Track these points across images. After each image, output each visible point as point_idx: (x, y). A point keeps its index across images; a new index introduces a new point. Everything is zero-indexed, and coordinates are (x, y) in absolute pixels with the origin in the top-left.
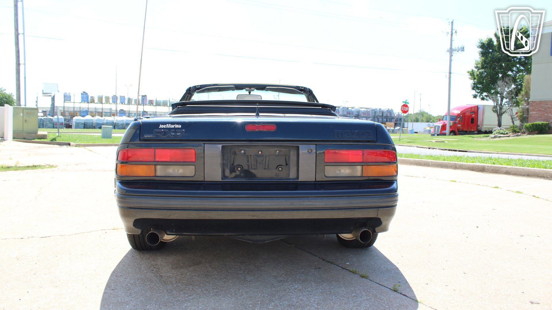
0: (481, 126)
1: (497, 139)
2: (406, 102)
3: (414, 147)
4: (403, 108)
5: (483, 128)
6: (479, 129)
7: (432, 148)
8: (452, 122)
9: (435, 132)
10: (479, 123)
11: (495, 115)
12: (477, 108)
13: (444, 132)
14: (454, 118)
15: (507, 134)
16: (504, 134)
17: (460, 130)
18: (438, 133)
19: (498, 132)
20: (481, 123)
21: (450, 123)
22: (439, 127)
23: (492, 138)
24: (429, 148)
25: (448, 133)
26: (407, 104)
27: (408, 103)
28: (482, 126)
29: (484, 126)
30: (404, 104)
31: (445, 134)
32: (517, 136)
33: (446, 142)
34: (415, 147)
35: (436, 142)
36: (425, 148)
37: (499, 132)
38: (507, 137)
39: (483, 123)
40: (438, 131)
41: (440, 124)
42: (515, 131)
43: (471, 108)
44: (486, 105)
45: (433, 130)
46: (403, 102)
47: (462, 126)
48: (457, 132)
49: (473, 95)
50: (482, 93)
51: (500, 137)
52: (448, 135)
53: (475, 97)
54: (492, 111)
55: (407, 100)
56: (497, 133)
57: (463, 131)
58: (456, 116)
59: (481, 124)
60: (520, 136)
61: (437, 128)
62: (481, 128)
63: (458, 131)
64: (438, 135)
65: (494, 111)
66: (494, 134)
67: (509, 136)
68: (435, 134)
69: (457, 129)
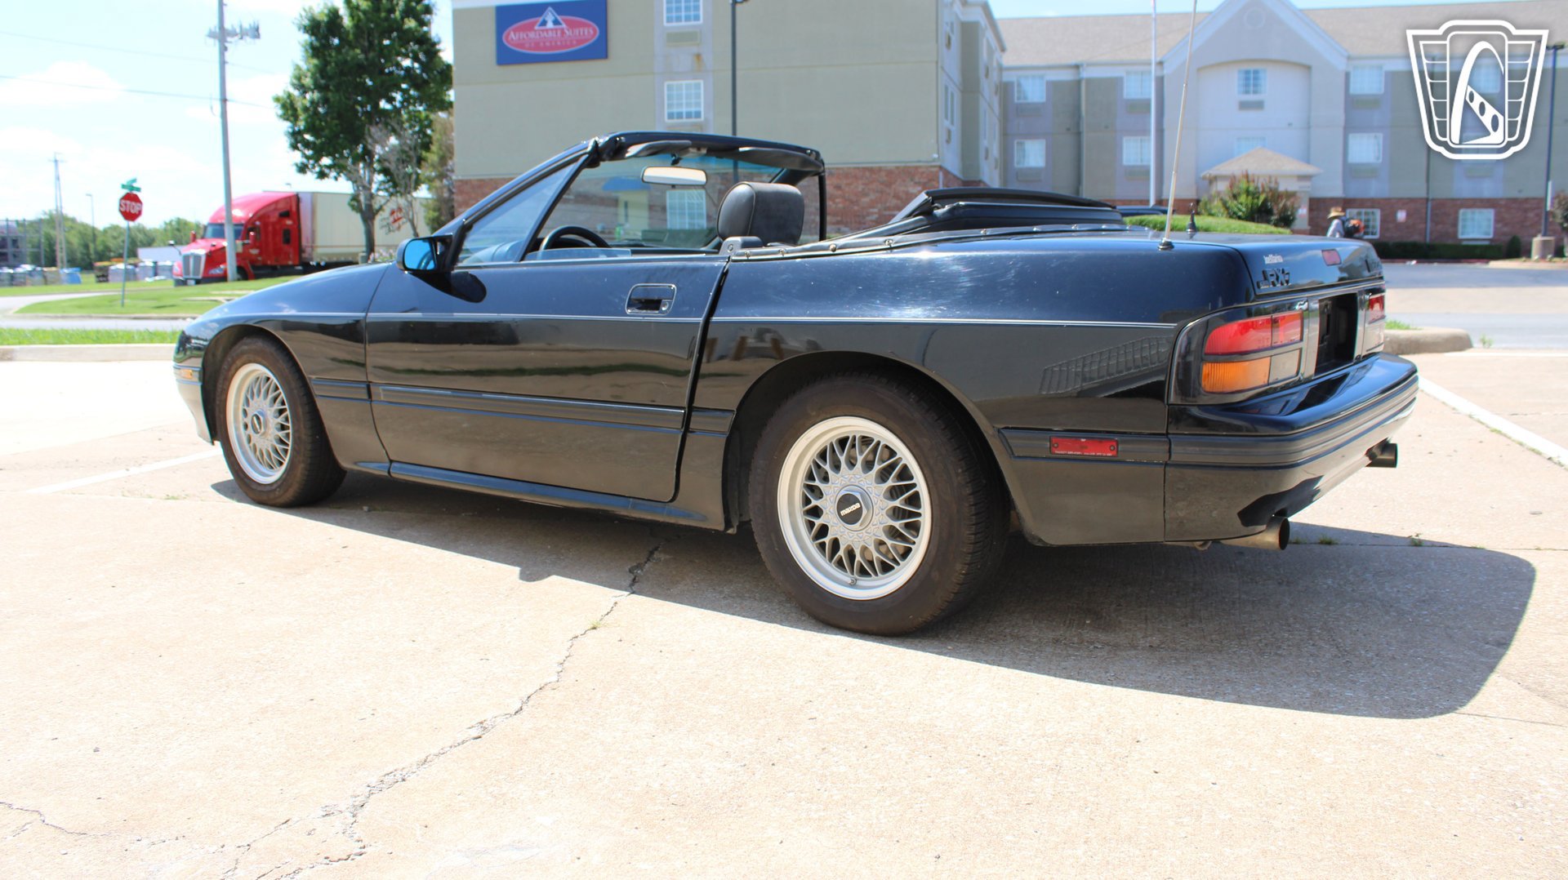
0: (308, 250)
2: (132, 188)
4: (126, 205)
5: (315, 253)
6: (305, 258)
8: (239, 242)
9: (189, 275)
10: (304, 243)
11: (357, 218)
12: (296, 199)
13: (217, 271)
14: (244, 230)
17: (256, 263)
18: (198, 274)
20: (308, 242)
21: (236, 245)
22: (197, 258)
25: (233, 275)
26: (135, 192)
27: (138, 190)
28: (313, 251)
29: (320, 251)
30: (128, 191)
31: (223, 278)
39: (313, 241)
40: (196, 271)
41: (200, 250)
43: (277, 202)
44: (317, 193)
45: (180, 267)
46: (124, 187)
47: (260, 254)
48: (252, 270)
49: (297, 165)
50: (317, 160)
52: (234, 280)
53: (302, 169)
54: (349, 209)
55: (134, 181)
57: (265, 266)
58: (242, 225)
59: (310, 244)
61: (192, 261)
62: (310, 255)
63: (255, 267)
64: (198, 282)
65: (353, 207)
68: (187, 279)
69: (253, 262)
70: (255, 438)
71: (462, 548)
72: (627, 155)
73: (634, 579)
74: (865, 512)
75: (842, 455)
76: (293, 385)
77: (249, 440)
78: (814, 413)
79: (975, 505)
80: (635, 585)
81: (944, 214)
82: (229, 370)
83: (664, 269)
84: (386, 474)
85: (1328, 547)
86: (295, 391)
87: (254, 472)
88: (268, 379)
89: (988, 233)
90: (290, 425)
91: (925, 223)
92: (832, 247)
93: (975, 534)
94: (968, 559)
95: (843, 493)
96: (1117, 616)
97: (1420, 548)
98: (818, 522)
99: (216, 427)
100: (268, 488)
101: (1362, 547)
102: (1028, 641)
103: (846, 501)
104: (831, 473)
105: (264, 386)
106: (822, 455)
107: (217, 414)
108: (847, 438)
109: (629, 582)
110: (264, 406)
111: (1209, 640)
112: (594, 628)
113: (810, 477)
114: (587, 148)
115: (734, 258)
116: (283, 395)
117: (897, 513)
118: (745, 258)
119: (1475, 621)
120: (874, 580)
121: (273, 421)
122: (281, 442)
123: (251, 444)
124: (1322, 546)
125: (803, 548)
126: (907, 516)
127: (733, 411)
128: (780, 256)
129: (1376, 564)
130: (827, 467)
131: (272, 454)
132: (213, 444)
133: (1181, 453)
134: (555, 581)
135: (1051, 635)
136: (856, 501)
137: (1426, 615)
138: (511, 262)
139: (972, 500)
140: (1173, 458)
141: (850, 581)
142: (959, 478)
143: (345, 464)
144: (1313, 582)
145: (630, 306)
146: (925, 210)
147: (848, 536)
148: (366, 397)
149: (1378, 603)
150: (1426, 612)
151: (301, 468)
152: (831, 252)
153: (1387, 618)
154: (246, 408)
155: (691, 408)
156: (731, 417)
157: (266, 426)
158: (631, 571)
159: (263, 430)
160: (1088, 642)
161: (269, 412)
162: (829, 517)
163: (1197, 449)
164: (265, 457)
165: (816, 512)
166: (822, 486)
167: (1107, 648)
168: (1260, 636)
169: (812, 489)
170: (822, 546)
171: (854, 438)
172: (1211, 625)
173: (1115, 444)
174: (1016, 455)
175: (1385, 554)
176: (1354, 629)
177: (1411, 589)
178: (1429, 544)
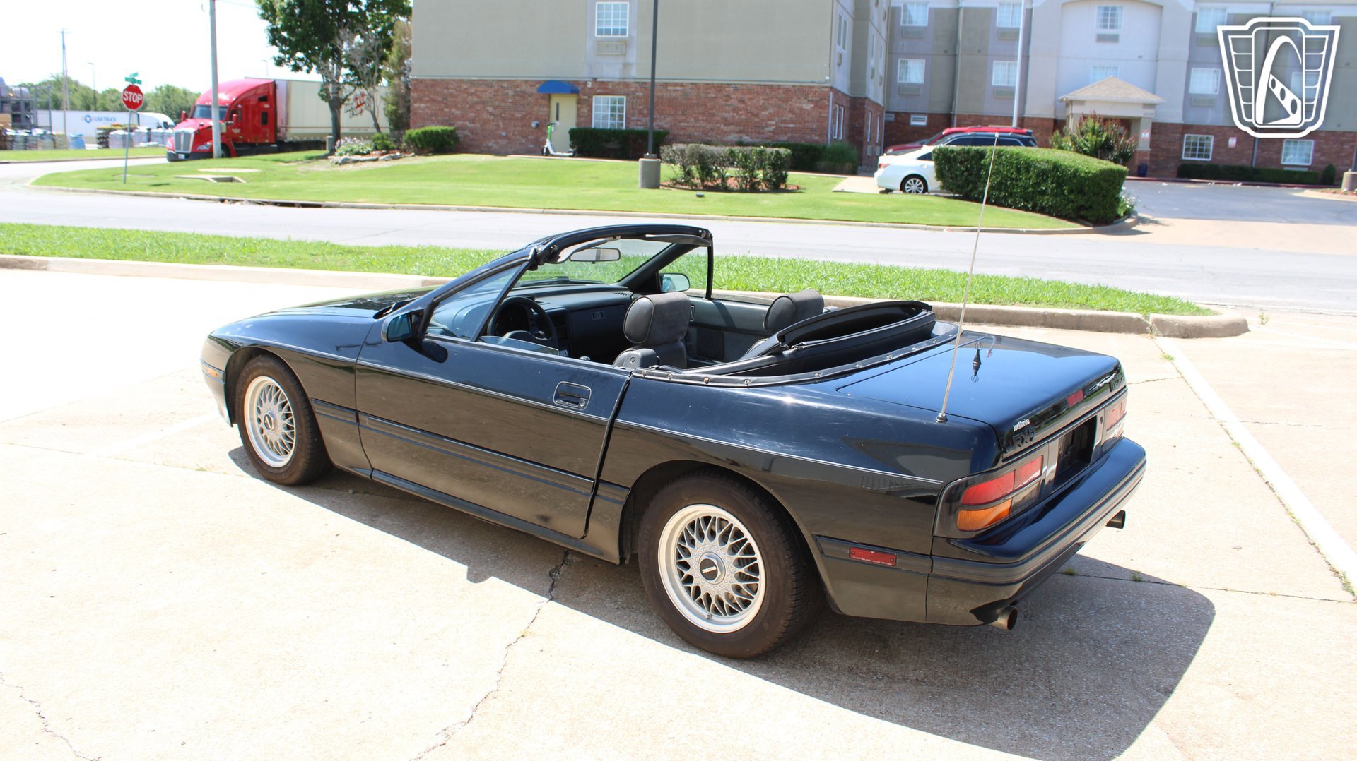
0: (283, 130)
1: (350, 167)
2: (134, 81)
3: (178, 197)
4: (128, 95)
5: (288, 135)
6: (280, 137)
7: (229, 200)
8: (224, 124)
9: (180, 150)
10: (279, 123)
11: (326, 106)
12: (273, 85)
13: (204, 148)
14: (229, 112)
15: (368, 153)
16: (363, 154)
17: (238, 142)
18: (188, 150)
19: (349, 149)
20: (282, 124)
21: (221, 127)
22: (187, 135)
23: (337, 163)
24: (223, 201)
25: (218, 152)
26: (136, 85)
27: (139, 82)
28: (287, 130)
29: (292, 131)
30: (130, 83)
31: (208, 155)
32: (395, 158)
33: (236, 178)
34: (181, 198)
35: (214, 179)
36: (210, 200)
37: (351, 150)
38: (371, 163)
39: (287, 122)
40: (186, 147)
41: (189, 128)
42: (385, 147)
43: (257, 88)
44: (292, 81)
45: (172, 142)
46: (127, 79)
47: (241, 133)
48: (234, 148)
49: (275, 58)
50: (293, 54)
51: (355, 162)
52: (219, 157)
53: (279, 62)
54: (319, 99)
55: (136, 74)
56: (347, 152)
57: (245, 144)
58: (226, 107)
59: (284, 126)
60: (400, 160)
61: (182, 137)
62: (284, 134)
63: (236, 145)
64: (188, 157)
65: (323, 98)
66: (341, 155)
67: (376, 160)
68: (178, 153)
69: (235, 139)
70: (266, 431)
71: (425, 541)
72: (559, 261)
73: (553, 584)
74: (719, 573)
75: (705, 529)
76: (298, 399)
77: (262, 431)
78: (686, 499)
79: (796, 581)
80: (553, 593)
81: (790, 354)
82: (247, 377)
83: (583, 372)
84: (369, 477)
85: (1070, 578)
86: (299, 404)
87: (264, 455)
88: (277, 389)
89: (821, 376)
90: (294, 426)
91: (775, 361)
92: (706, 379)
93: (795, 601)
94: (790, 617)
95: (704, 557)
96: (899, 646)
97: (1139, 584)
98: (686, 573)
99: (236, 414)
100: (276, 471)
101: (1096, 580)
102: (831, 669)
103: (706, 563)
104: (697, 541)
105: (274, 394)
106: (692, 525)
107: (236, 408)
108: (710, 517)
109: (549, 587)
110: (272, 407)
111: (959, 675)
112: (523, 636)
113: (682, 539)
114: (528, 256)
115: (634, 374)
116: (289, 403)
117: (741, 577)
118: (642, 376)
119: (1157, 667)
120: (724, 618)
121: (281, 423)
122: (287, 437)
123: (263, 435)
124: (1065, 576)
125: (674, 587)
126: (748, 578)
127: (628, 488)
128: (668, 379)
129: (1101, 600)
130: (694, 536)
131: (280, 446)
132: (232, 426)
133: (941, 568)
134: (493, 581)
135: (848, 663)
136: (713, 564)
137: (1123, 658)
138: (468, 341)
139: (794, 578)
140: (934, 572)
141: (707, 617)
142: (786, 562)
143: (337, 463)
144: (1050, 617)
145: (557, 397)
146: (776, 351)
147: (707, 587)
148: (355, 421)
149: (1092, 642)
150: (1123, 655)
151: (302, 463)
152: (704, 383)
153: (1094, 659)
154: (259, 407)
155: (598, 481)
156: (627, 492)
157: (275, 424)
158: (551, 575)
159: (273, 427)
160: (873, 672)
161: (278, 414)
162: (694, 571)
163: (951, 568)
164: (274, 446)
165: (686, 565)
166: (690, 549)
167: (886, 679)
168: (997, 674)
169: (683, 548)
170: (689, 589)
171: (715, 518)
172: (965, 660)
173: (894, 557)
174: (826, 554)
175: (1111, 588)
176: (1067, 670)
177: (1119, 629)
178: (1146, 580)
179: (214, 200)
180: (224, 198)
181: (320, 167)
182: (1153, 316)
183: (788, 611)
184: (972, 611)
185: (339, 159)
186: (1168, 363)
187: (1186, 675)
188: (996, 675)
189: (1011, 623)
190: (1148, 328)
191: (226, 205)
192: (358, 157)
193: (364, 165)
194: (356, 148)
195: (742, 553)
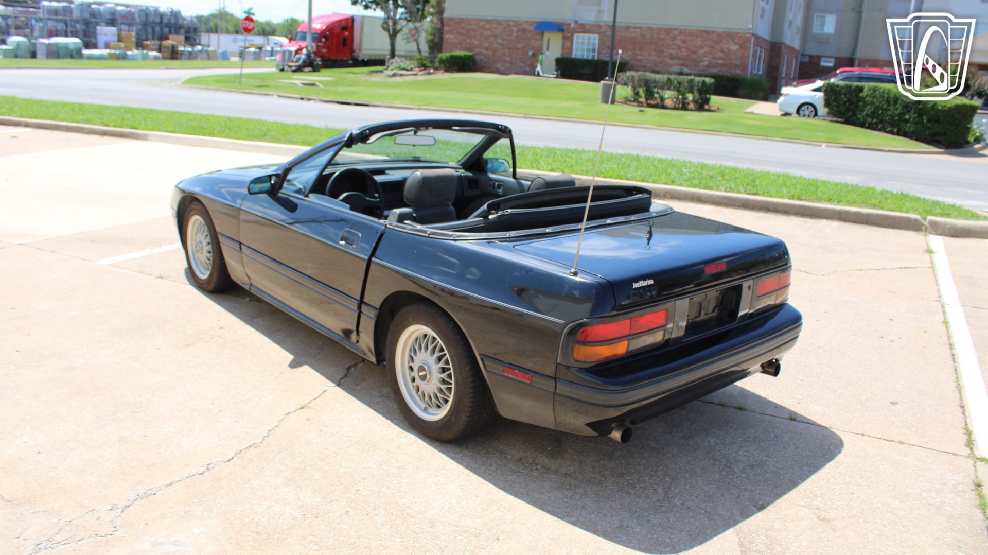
0: (357, 51)
1: (398, 79)
2: (250, 13)
3: (272, 95)
4: (245, 23)
5: (360, 55)
6: (355, 56)
7: (306, 99)
10: (355, 46)
11: (386, 35)
12: (352, 19)
14: (319, 37)
15: (411, 69)
16: (407, 70)
17: (324, 59)
19: (398, 66)
20: (357, 46)
23: (389, 76)
24: (302, 99)
26: (251, 16)
27: (253, 14)
28: (360, 51)
29: (363, 52)
30: (247, 15)
32: (429, 74)
33: (317, 83)
34: (275, 96)
35: (303, 84)
36: (293, 98)
37: (400, 67)
38: (413, 76)
39: (360, 46)
42: (424, 66)
43: (340, 21)
44: (364, 17)
46: (245, 12)
47: (328, 52)
51: (402, 75)
53: (355, 3)
54: (382, 30)
55: (251, 9)
56: (396, 68)
57: (329, 60)
58: (317, 33)
60: (433, 75)
61: (285, 53)
65: (384, 28)
66: (392, 70)
67: (416, 75)
68: (284, 66)
69: (322, 57)
70: (198, 253)
72: (368, 142)
73: (346, 375)
74: (428, 377)
75: (423, 343)
76: (212, 232)
77: (195, 252)
78: (411, 320)
79: (473, 388)
80: (342, 381)
81: (494, 218)
82: (189, 215)
83: (360, 222)
84: (249, 290)
85: (739, 413)
86: (213, 236)
87: (197, 271)
88: (203, 224)
89: (512, 236)
90: (211, 252)
92: (429, 232)
94: (469, 414)
95: (421, 364)
97: (791, 422)
98: (412, 374)
100: (202, 282)
101: (759, 415)
102: (505, 457)
103: (421, 368)
104: (418, 352)
105: (202, 228)
106: (416, 340)
108: (427, 335)
109: (341, 376)
110: (201, 238)
111: (601, 474)
112: (302, 408)
113: (410, 349)
114: (344, 138)
115: (390, 226)
116: (208, 235)
117: (443, 381)
119: (766, 487)
120: (434, 411)
121: (206, 248)
122: (208, 259)
123: (197, 256)
124: (735, 411)
125: (406, 384)
126: (446, 382)
127: (377, 309)
128: (406, 231)
129: (753, 431)
130: (417, 348)
131: (205, 264)
133: (563, 389)
134: (306, 368)
135: (521, 455)
136: (424, 370)
137: (742, 477)
138: (303, 197)
139: (471, 385)
140: (557, 391)
141: (423, 408)
142: (466, 373)
143: (233, 278)
144: (703, 439)
145: (342, 240)
146: (485, 215)
147: (423, 386)
148: (239, 249)
149: (724, 463)
150: (744, 475)
151: (215, 277)
152: (427, 235)
154: (195, 236)
155: (362, 302)
156: (377, 312)
157: (203, 249)
158: (348, 369)
159: (200, 251)
160: (536, 463)
161: (204, 242)
162: (416, 373)
164: (202, 264)
165: (412, 369)
166: (414, 357)
167: (542, 470)
169: (411, 356)
170: (414, 386)
171: (429, 336)
172: (613, 463)
173: (530, 376)
174: (488, 369)
175: (767, 423)
176: (689, 481)
177: (754, 455)
178: (800, 420)
179: (297, 98)
180: (303, 97)
181: (376, 78)
182: (930, 218)
183: (467, 409)
184: (587, 425)
185: (390, 72)
186: (927, 256)
187: (786, 497)
188: (630, 478)
189: (625, 437)
190: (923, 228)
191: (304, 103)
192: (404, 72)
193: (408, 78)
194: (403, 65)
195: (444, 363)
